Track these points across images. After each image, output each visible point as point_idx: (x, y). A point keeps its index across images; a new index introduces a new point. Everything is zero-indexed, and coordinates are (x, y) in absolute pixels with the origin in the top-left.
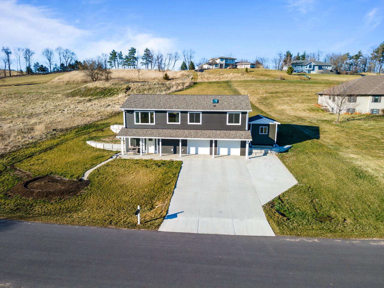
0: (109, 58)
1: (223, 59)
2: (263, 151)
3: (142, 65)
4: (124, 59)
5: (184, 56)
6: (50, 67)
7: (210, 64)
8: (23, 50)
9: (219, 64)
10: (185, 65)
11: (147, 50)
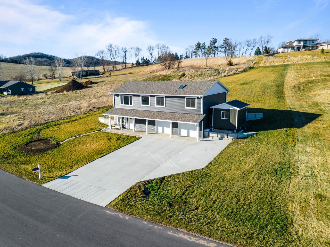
0: (195, 49)
1: (301, 41)
2: (219, 136)
3: (221, 53)
4: (207, 49)
5: (262, 42)
6: (151, 60)
7: (286, 47)
8: (134, 49)
9: (296, 47)
10: (258, 50)
11: (226, 39)
